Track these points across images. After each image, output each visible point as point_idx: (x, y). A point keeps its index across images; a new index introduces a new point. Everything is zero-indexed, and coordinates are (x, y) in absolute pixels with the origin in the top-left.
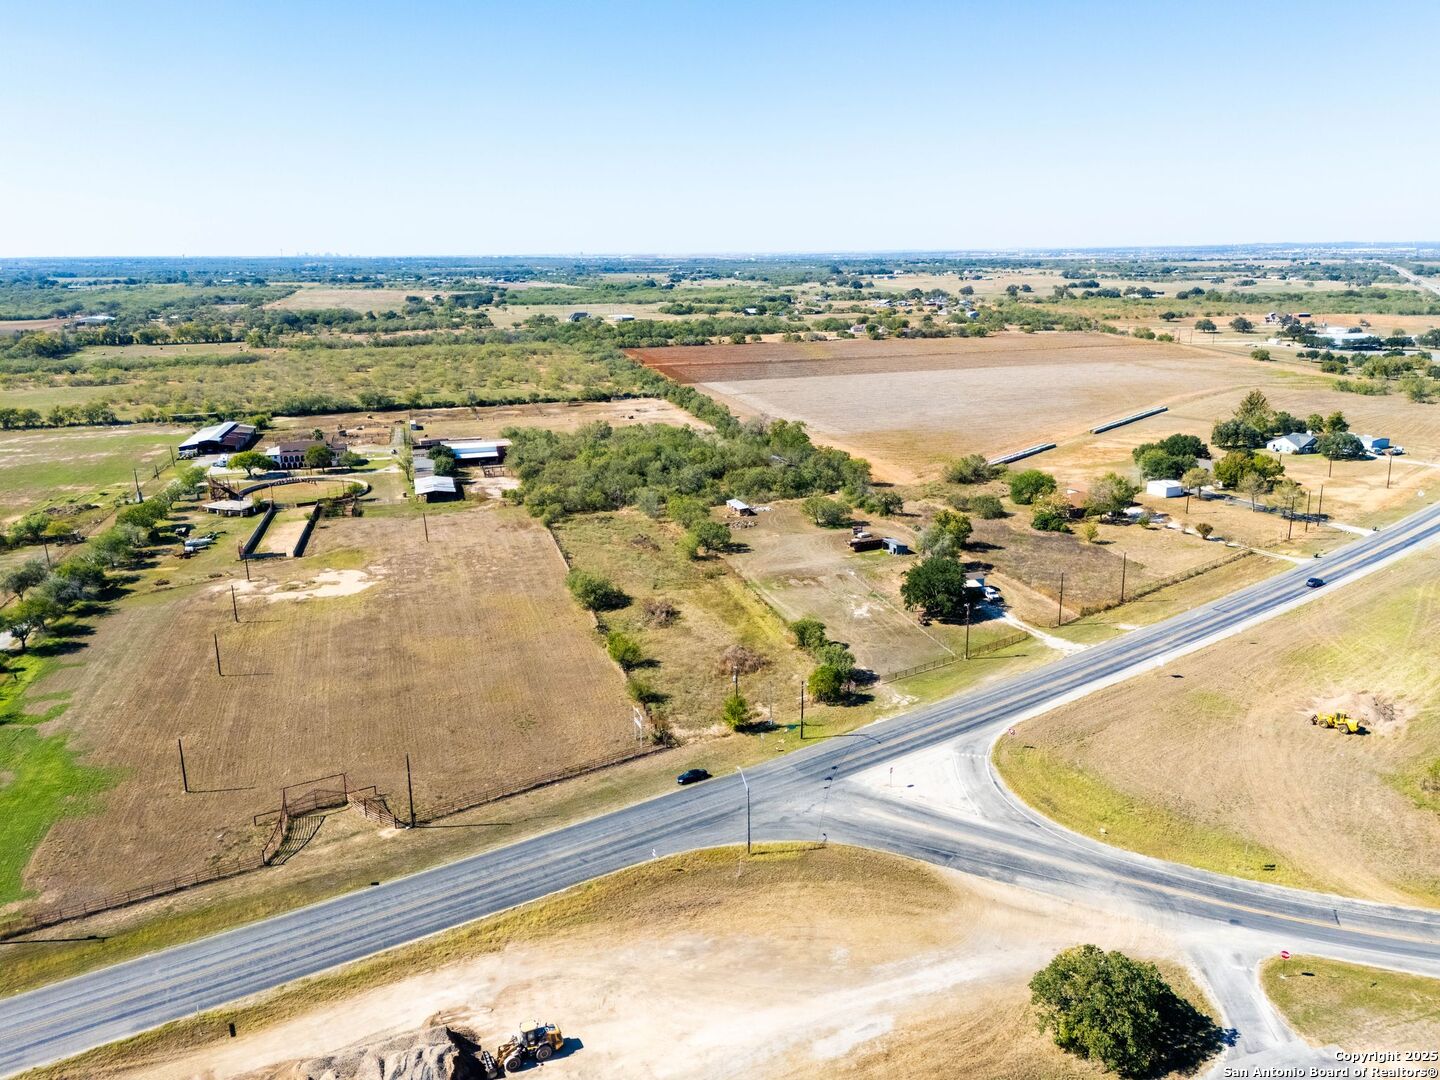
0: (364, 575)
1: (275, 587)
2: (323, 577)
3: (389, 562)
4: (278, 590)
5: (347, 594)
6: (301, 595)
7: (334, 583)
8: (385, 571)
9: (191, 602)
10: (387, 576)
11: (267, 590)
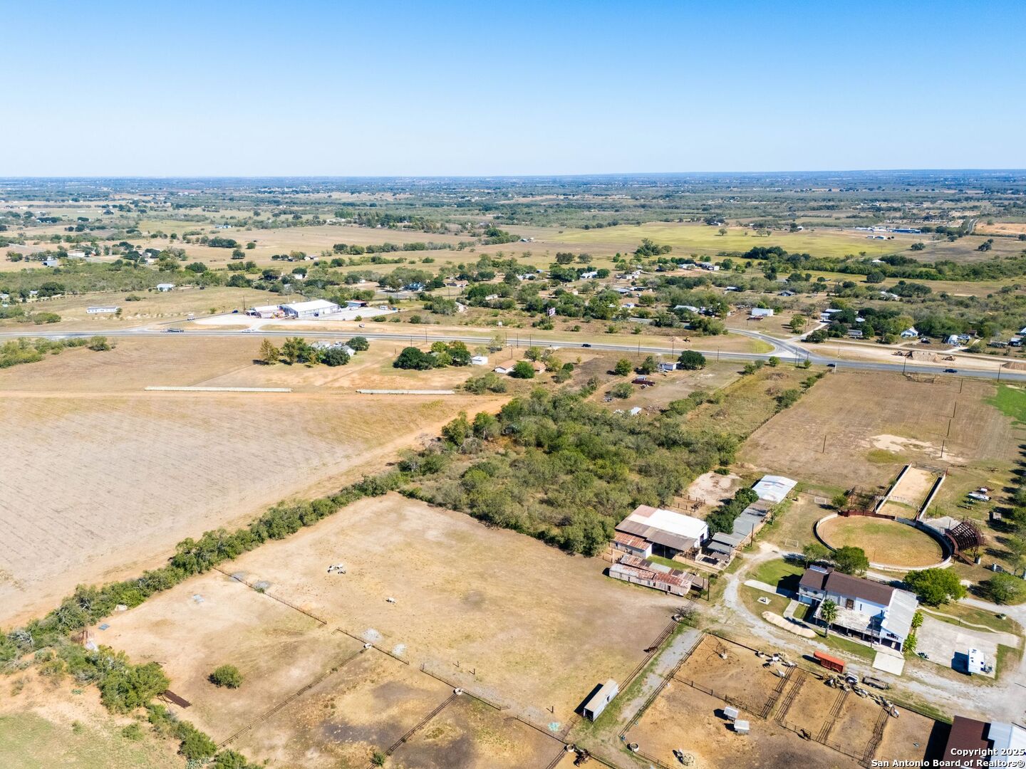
0: (875, 443)
1: (927, 450)
2: (898, 448)
3: (857, 446)
4: (926, 447)
5: (890, 436)
6: (914, 441)
7: (893, 443)
8: (863, 442)
9: (974, 455)
10: (864, 439)
11: (931, 450)
